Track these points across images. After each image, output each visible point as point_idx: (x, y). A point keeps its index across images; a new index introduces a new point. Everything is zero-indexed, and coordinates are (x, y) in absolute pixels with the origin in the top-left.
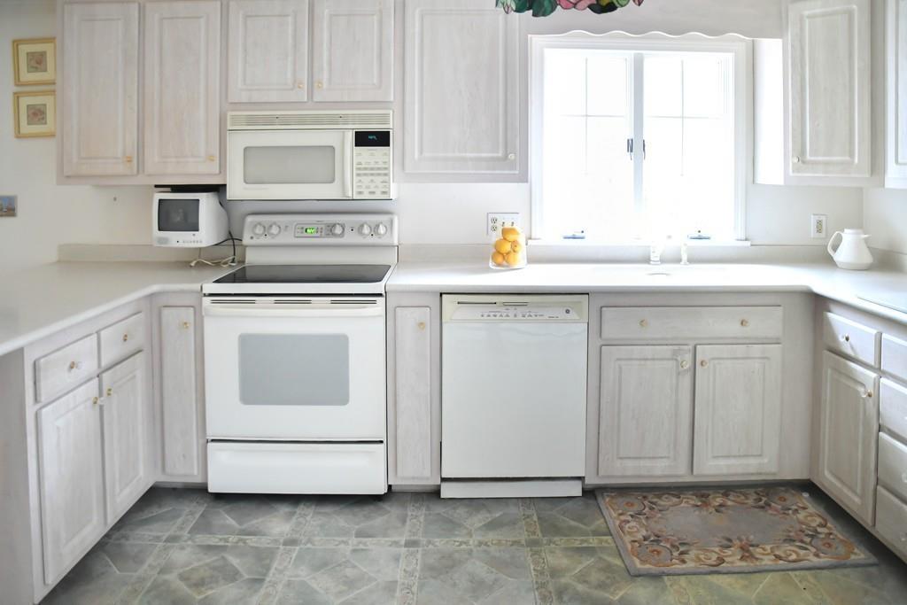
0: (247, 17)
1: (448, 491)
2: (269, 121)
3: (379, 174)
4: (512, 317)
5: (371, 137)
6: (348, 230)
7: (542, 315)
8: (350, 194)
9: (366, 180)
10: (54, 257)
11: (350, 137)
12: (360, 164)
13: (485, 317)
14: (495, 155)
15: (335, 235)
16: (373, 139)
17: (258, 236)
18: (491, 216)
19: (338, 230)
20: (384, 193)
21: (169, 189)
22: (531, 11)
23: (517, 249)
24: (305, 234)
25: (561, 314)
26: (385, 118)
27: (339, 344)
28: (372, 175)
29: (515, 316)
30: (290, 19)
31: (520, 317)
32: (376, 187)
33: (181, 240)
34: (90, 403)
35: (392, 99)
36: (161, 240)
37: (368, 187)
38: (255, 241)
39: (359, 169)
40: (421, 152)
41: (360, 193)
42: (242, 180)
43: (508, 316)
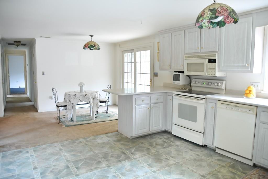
0: (189, 33)
1: (217, 151)
2: (192, 57)
3: (213, 70)
4: (234, 109)
5: (212, 60)
6: (212, 84)
7: (242, 110)
8: (207, 75)
9: (211, 71)
10: (162, 85)
11: (207, 60)
12: (209, 67)
13: (227, 108)
14: (243, 65)
15: (209, 85)
16: (212, 61)
17: (194, 84)
18: (251, 83)
19: (210, 84)
20: (214, 75)
21: (177, 72)
22: (218, 26)
23: (251, 92)
24: (203, 84)
25: (248, 111)
26: (215, 56)
27: (195, 109)
28: (212, 70)
29: (235, 109)
30: (197, 33)
31: (236, 110)
32: (213, 73)
33: (177, 83)
34: (147, 108)
35: (218, 50)
36: (174, 83)
37: (211, 73)
38: (193, 85)
39: (209, 68)
40: (224, 64)
41: (209, 74)
42: (187, 70)
43: (233, 109)
